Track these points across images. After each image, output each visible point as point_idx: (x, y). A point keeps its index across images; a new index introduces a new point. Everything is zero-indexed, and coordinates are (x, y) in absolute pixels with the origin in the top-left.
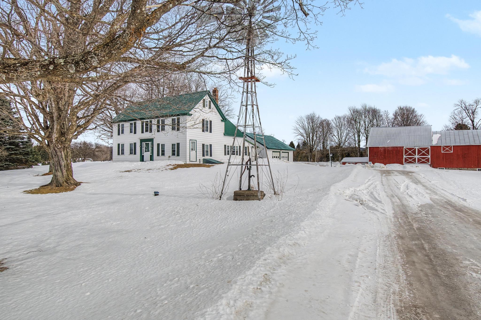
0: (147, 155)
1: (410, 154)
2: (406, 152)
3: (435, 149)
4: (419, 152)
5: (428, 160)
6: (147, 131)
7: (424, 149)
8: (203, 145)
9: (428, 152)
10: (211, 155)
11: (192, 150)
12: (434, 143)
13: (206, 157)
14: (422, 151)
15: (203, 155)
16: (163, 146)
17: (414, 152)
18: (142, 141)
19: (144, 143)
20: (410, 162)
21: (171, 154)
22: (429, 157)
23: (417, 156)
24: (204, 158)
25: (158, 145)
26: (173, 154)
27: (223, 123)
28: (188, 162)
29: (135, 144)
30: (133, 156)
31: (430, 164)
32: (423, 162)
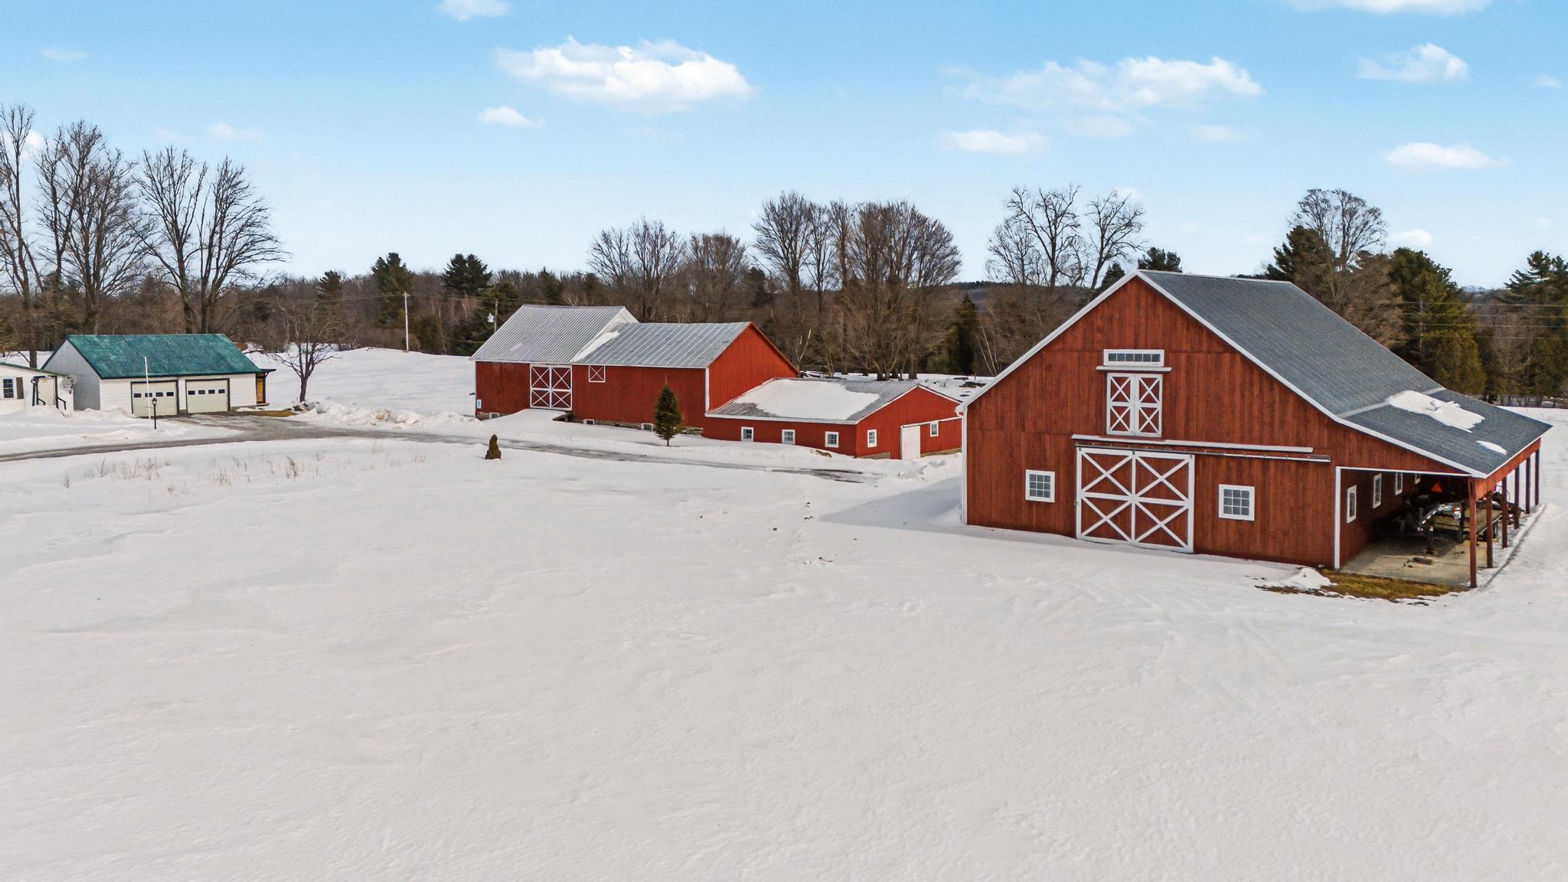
1: (541, 384)
2: (535, 377)
3: (580, 370)
4: (555, 378)
5: (567, 400)
7: (562, 371)
9: (568, 379)
12: (578, 358)
14: (560, 376)
17: (547, 378)
22: (571, 390)
23: (551, 390)
31: (570, 409)
32: (561, 404)
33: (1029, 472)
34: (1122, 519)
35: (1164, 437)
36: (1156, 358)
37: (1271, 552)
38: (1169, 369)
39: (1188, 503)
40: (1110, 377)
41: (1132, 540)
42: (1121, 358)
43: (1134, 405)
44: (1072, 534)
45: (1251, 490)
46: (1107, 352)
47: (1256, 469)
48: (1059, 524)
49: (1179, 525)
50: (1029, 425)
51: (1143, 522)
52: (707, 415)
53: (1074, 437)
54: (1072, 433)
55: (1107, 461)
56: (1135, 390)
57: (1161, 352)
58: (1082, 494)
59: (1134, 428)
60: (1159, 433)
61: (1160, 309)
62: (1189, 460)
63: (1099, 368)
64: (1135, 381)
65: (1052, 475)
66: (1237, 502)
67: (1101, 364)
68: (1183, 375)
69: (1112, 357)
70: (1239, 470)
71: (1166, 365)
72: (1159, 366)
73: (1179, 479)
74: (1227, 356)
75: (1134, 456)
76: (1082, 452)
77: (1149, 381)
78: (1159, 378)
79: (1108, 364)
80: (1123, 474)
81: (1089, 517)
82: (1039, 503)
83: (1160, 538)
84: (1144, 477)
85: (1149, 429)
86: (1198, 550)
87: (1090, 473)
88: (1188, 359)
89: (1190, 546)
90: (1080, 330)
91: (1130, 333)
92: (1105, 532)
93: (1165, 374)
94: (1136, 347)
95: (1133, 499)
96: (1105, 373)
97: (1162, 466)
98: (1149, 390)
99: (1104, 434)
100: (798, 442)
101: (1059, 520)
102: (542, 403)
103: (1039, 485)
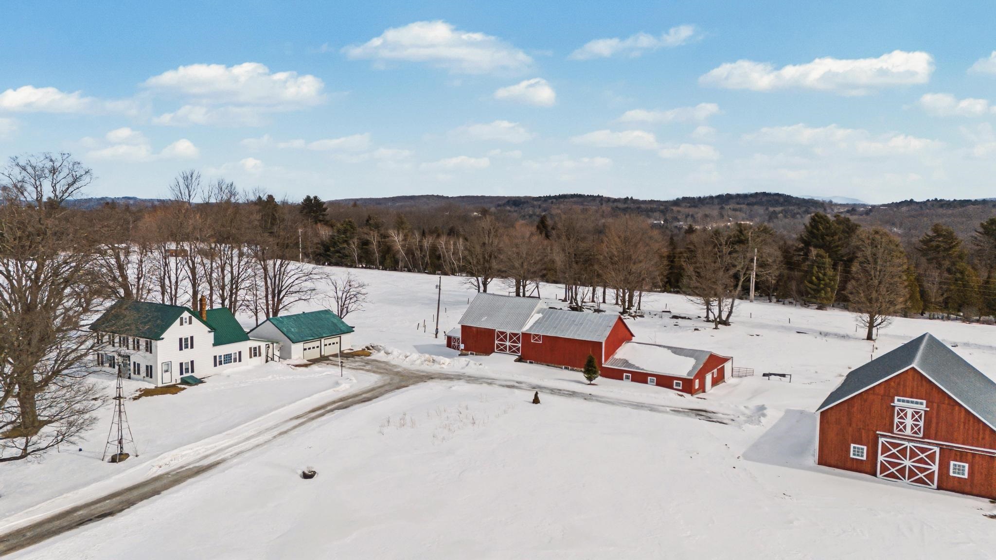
1: (502, 340)
2: (498, 336)
3: (526, 336)
4: (511, 338)
5: (518, 349)
6: (123, 346)
7: (515, 335)
8: (181, 364)
9: (518, 339)
10: (193, 371)
11: (167, 371)
12: (525, 329)
13: (185, 375)
14: (514, 337)
15: (181, 373)
16: (139, 365)
17: (505, 337)
21: (145, 375)
22: (520, 345)
23: (508, 344)
24: (182, 376)
25: (134, 363)
26: (147, 375)
27: (213, 333)
28: (160, 385)
29: (114, 358)
31: (520, 354)
32: (514, 352)
33: (852, 445)
34: (901, 471)
35: (924, 437)
36: (922, 404)
37: (975, 492)
38: (928, 409)
39: (935, 468)
40: (897, 409)
41: (906, 481)
42: (903, 401)
43: (909, 422)
44: (875, 475)
45: (967, 465)
46: (896, 398)
47: (970, 457)
48: (868, 469)
49: (930, 477)
50: (854, 425)
51: (912, 474)
52: (603, 366)
53: (878, 432)
54: (877, 430)
55: (895, 445)
56: (909, 415)
57: (924, 402)
58: (881, 458)
59: (908, 431)
60: (921, 435)
61: (924, 383)
62: (937, 449)
63: (892, 404)
64: (910, 412)
65: (865, 448)
66: (961, 470)
67: (894, 403)
68: (935, 412)
69: (899, 400)
70: (961, 456)
71: (927, 407)
72: (924, 407)
73: (932, 457)
74: (957, 408)
75: (908, 445)
76: (882, 440)
77: (917, 413)
78: (923, 412)
79: (896, 403)
80: (903, 452)
81: (884, 468)
82: (856, 459)
83: (920, 481)
84: (913, 454)
85: (915, 433)
86: (939, 488)
87: (885, 449)
88: (938, 406)
89: (935, 486)
90: (883, 386)
91: (909, 391)
92: (892, 476)
93: (925, 411)
94: (911, 397)
95: (907, 463)
96: (894, 407)
97: (923, 450)
98: (917, 416)
99: (892, 432)
100: (658, 384)
101: (868, 468)
102: (503, 350)
103: (858, 451)
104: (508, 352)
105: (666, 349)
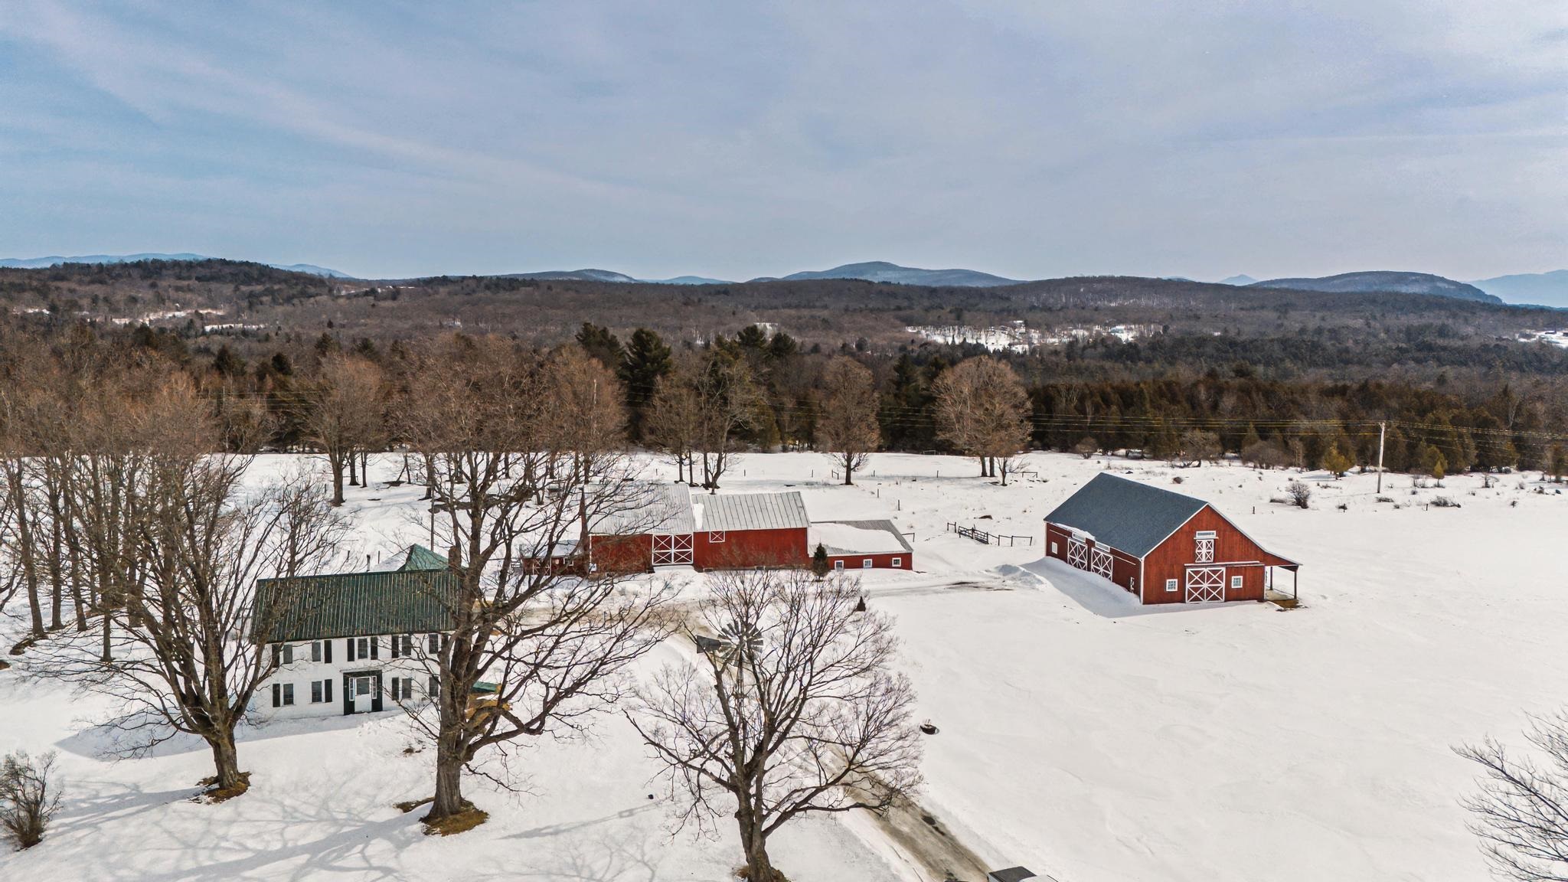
0: (363, 701)
1: (663, 547)
2: (657, 543)
3: (701, 537)
4: (677, 542)
5: (689, 556)
6: (361, 656)
7: (683, 537)
9: (689, 542)
12: (699, 527)
14: (682, 541)
16: (408, 681)
17: (669, 543)
18: (347, 676)
19: (355, 681)
20: (663, 561)
21: (426, 694)
22: (692, 550)
23: (673, 551)
25: (395, 680)
29: (329, 683)
30: (322, 707)
31: (692, 563)
32: (683, 560)
33: (1168, 581)
34: (1201, 594)
35: (1214, 561)
36: (1212, 533)
37: (1246, 597)
38: (1217, 538)
39: (1223, 585)
40: (1196, 542)
41: (1205, 601)
42: (1202, 534)
43: (1204, 551)
44: (1183, 601)
45: (1241, 577)
46: (1199, 531)
47: (1243, 572)
49: (1220, 593)
50: (1169, 562)
51: (1209, 594)
53: (1185, 565)
54: (1184, 563)
55: (1197, 573)
56: (1204, 545)
57: (1214, 531)
58: (1188, 586)
59: (1204, 560)
60: (1212, 560)
61: (1215, 516)
62: (1224, 569)
63: (1195, 539)
64: (1204, 542)
65: (1177, 580)
67: (1196, 536)
68: (1221, 540)
69: (1199, 534)
70: (1237, 571)
71: (1217, 536)
72: (1214, 537)
73: (1220, 577)
74: (1236, 532)
75: (1206, 570)
76: (1188, 571)
77: (1209, 542)
78: (1213, 541)
80: (1202, 577)
81: (1190, 595)
82: (1170, 592)
83: (1214, 598)
84: (1209, 577)
85: (1209, 559)
86: (1225, 601)
87: (1191, 577)
88: (1224, 534)
89: (1223, 600)
90: (1189, 525)
91: (1205, 526)
92: (1196, 599)
93: (1215, 540)
94: (1206, 530)
95: (1205, 585)
97: (1215, 572)
98: (1209, 545)
99: (1195, 563)
100: (874, 566)
101: (1179, 598)
102: (665, 560)
103: (1171, 585)
104: (673, 563)
105: (844, 525)
